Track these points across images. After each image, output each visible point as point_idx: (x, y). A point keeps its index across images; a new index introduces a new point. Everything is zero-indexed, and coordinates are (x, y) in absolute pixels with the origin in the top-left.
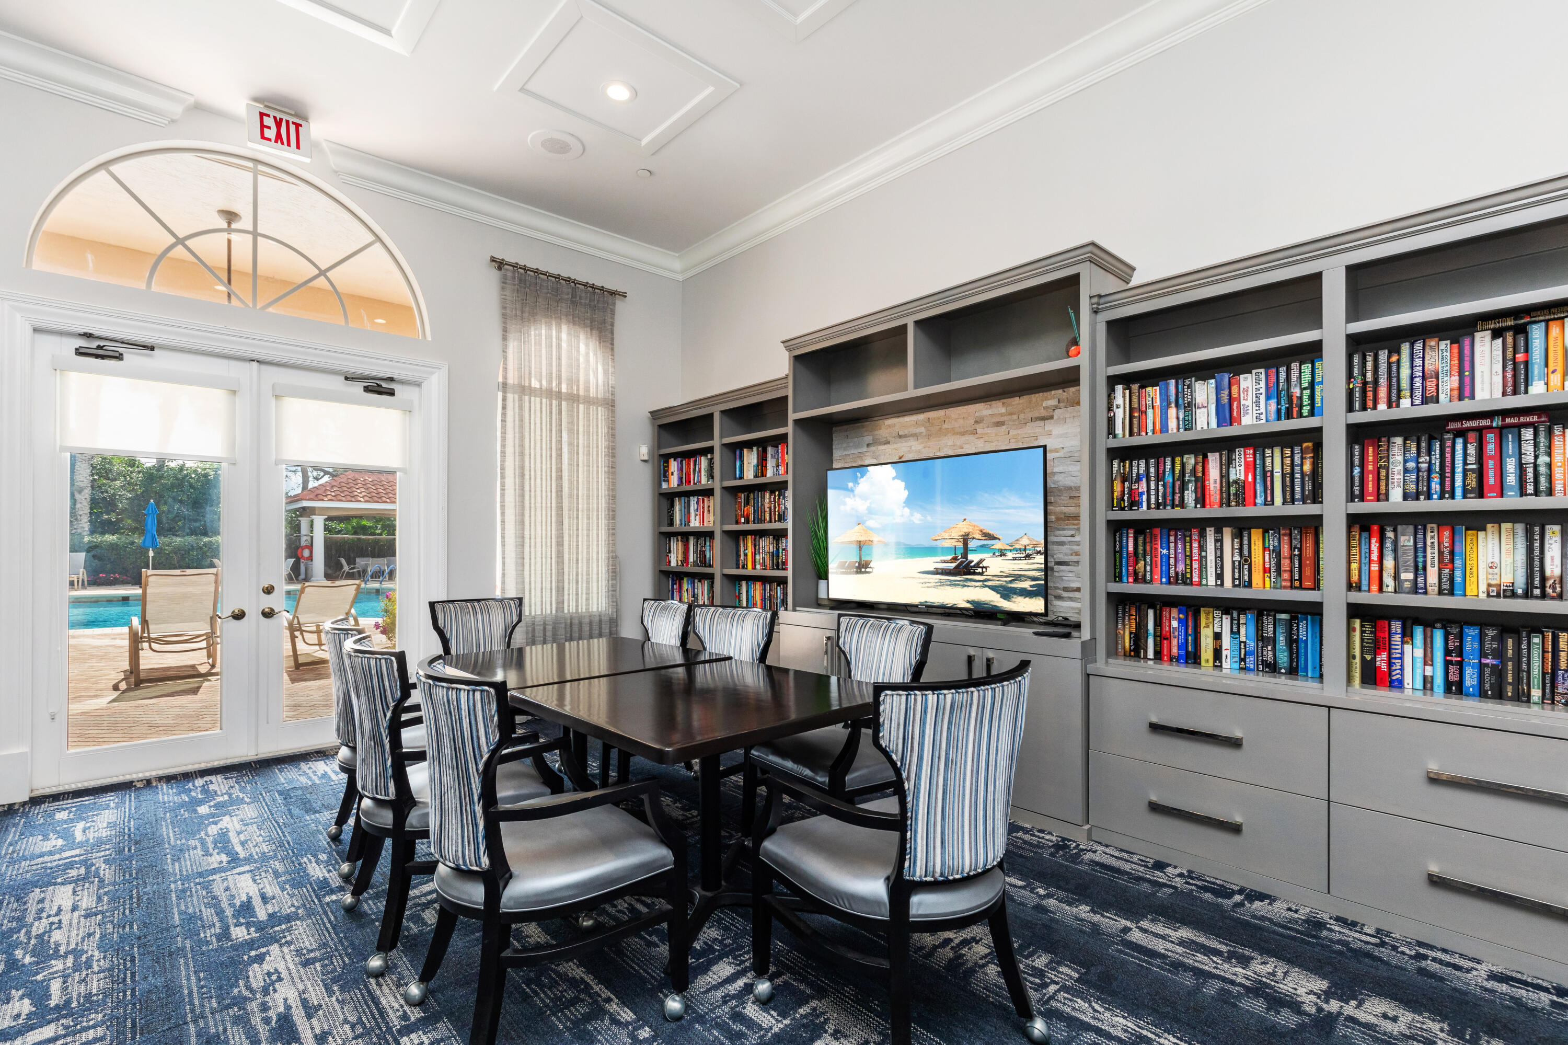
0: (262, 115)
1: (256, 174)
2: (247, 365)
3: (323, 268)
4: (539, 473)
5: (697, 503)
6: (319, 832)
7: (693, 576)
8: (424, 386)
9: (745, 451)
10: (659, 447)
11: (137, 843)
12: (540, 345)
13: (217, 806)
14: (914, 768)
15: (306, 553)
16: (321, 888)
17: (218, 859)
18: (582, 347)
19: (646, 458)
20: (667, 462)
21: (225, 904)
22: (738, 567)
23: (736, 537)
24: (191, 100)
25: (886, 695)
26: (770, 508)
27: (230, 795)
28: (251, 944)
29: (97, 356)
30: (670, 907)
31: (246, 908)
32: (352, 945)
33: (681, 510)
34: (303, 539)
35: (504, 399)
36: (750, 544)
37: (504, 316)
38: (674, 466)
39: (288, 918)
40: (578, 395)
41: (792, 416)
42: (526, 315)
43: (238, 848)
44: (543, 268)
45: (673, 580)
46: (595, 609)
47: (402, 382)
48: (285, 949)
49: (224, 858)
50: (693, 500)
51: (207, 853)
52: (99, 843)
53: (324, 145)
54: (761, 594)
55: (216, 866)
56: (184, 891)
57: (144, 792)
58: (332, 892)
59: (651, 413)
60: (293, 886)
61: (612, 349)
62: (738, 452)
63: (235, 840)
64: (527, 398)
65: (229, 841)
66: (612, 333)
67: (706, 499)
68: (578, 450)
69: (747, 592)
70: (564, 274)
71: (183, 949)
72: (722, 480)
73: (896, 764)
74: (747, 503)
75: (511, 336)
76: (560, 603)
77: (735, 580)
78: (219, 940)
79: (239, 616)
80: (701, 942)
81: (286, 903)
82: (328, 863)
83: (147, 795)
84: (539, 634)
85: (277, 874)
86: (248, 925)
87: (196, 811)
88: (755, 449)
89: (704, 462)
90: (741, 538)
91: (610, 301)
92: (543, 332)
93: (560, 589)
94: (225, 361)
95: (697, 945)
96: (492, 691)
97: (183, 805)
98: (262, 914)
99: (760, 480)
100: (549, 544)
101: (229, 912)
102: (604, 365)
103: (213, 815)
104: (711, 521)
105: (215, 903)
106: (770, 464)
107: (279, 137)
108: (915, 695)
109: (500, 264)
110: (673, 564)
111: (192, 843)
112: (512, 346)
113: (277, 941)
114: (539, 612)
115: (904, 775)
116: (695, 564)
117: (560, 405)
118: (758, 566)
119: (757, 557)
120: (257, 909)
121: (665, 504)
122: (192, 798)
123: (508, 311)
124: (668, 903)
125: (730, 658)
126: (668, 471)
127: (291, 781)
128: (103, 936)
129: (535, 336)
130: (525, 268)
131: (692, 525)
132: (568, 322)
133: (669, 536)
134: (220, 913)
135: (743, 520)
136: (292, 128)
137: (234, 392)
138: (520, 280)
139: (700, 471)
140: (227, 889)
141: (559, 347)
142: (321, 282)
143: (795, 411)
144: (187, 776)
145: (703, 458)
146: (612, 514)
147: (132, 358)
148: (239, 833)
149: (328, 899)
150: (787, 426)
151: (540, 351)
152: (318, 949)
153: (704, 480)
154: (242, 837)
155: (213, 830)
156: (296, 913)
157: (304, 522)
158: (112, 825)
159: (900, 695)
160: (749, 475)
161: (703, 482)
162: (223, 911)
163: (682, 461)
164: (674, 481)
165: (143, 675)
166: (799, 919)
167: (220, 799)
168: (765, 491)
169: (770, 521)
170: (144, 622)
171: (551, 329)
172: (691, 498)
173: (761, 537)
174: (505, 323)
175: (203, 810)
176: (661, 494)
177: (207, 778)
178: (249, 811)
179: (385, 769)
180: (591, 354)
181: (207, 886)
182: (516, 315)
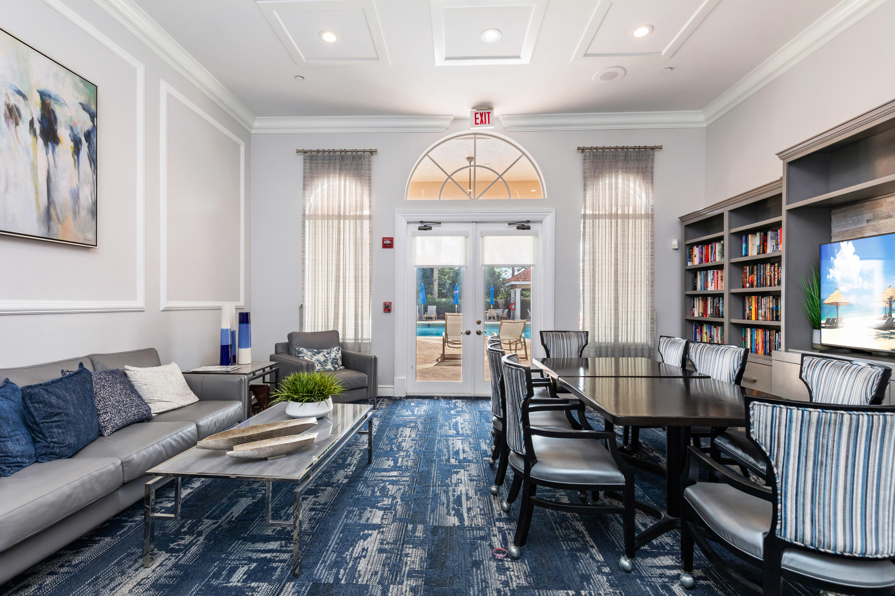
0: (476, 114)
1: (475, 139)
2: (471, 224)
3: (500, 174)
4: (604, 262)
5: (713, 274)
6: (489, 431)
7: (710, 324)
8: (544, 222)
9: (750, 236)
10: (686, 240)
11: (431, 419)
12: (605, 189)
13: (458, 412)
14: (781, 459)
15: (513, 307)
16: (484, 454)
17: (453, 432)
18: (632, 185)
19: (676, 247)
20: (692, 249)
21: (451, 449)
22: (744, 318)
23: (742, 297)
24: (452, 117)
25: (754, 404)
26: (770, 276)
27: (462, 408)
28: (455, 466)
29: (425, 229)
30: (623, 507)
31: (457, 453)
32: (489, 479)
33: (701, 280)
34: (512, 300)
35: (584, 223)
36: (753, 302)
37: (585, 178)
38: (696, 251)
39: (470, 461)
40: (629, 214)
41: (785, 207)
42: (597, 174)
43: (460, 430)
44: (607, 145)
45: (696, 326)
46: (639, 341)
47: (534, 222)
48: (466, 472)
49: (455, 432)
50: (710, 273)
51: (450, 429)
52: (421, 416)
53: (500, 117)
54: (763, 338)
55: (451, 434)
56: (440, 440)
57: (436, 401)
58: (487, 456)
59: (680, 218)
60: (474, 450)
61: (652, 183)
62: (744, 238)
63: (460, 426)
64: (597, 220)
65: (458, 426)
66: (652, 173)
67: (719, 272)
68: (628, 247)
69: (751, 336)
70: (620, 145)
71: (435, 460)
72: (730, 257)
73: (766, 454)
74: (752, 273)
75: (589, 188)
76: (616, 336)
77: (743, 327)
78: (446, 461)
79: (468, 333)
80: (658, 542)
81: (470, 455)
82: (489, 444)
83: (437, 402)
84: (604, 352)
85: (470, 443)
86: (456, 459)
87: (450, 412)
88: (758, 234)
89: (718, 246)
90: (747, 298)
91: (651, 154)
92: (607, 182)
93: (616, 328)
94: (464, 224)
95: (655, 542)
96: (524, 370)
97: (447, 409)
98: (461, 456)
99: (762, 256)
100: (610, 302)
101: (451, 452)
102: (646, 193)
103: (455, 415)
104: (723, 287)
105: (448, 447)
106: (770, 244)
107: (482, 121)
108: (780, 408)
109: (582, 150)
110: (696, 315)
111: (447, 424)
112: (589, 193)
113: (464, 468)
114: (604, 341)
115: (773, 463)
116: (712, 315)
117: (617, 222)
118: (760, 318)
119: (760, 311)
120: (460, 454)
121: (690, 276)
122: (450, 407)
123: (587, 175)
124: (623, 504)
125: (709, 377)
126: (692, 254)
127: (484, 408)
128: (415, 448)
129: (602, 185)
130: (597, 149)
131: (709, 289)
132: (623, 172)
133: (693, 297)
134: (449, 452)
135: (748, 285)
136: (487, 115)
137: (467, 237)
138: (594, 156)
139: (715, 253)
140: (453, 444)
141: (617, 188)
142: (500, 179)
143: (788, 203)
144: (451, 398)
145: (717, 244)
146: (652, 284)
147: (435, 228)
148: (462, 424)
149: (485, 458)
150: (781, 215)
151: (605, 193)
152: (476, 476)
153: (718, 259)
154: (462, 426)
155: (454, 420)
156: (473, 460)
157: (512, 291)
158: (425, 411)
159: (767, 406)
160: (753, 252)
161: (717, 260)
162: (450, 451)
163: (702, 247)
164: (696, 261)
165: (446, 357)
166: (706, 542)
167: (459, 409)
168: (767, 263)
169: (771, 285)
170: (446, 335)
171: (612, 179)
172: (709, 271)
173: (762, 297)
174: (585, 181)
175: (452, 412)
176: (687, 270)
177: (456, 400)
178: (467, 416)
179: (499, 404)
180: (637, 188)
181: (447, 441)
182: (591, 176)
